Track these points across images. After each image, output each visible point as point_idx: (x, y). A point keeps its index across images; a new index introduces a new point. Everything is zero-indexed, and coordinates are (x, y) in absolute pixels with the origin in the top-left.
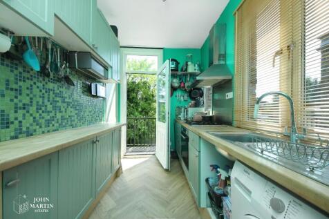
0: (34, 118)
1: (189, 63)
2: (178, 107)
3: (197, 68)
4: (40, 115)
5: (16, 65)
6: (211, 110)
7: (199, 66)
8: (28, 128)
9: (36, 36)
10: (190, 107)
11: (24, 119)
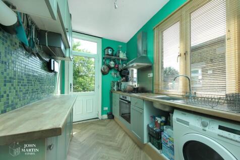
0: (16, 91)
1: (121, 52)
2: (113, 82)
3: (125, 55)
4: (20, 88)
5: (6, 38)
6: (136, 84)
7: (127, 54)
8: (12, 102)
9: (22, 12)
10: (122, 81)
11: (10, 92)
